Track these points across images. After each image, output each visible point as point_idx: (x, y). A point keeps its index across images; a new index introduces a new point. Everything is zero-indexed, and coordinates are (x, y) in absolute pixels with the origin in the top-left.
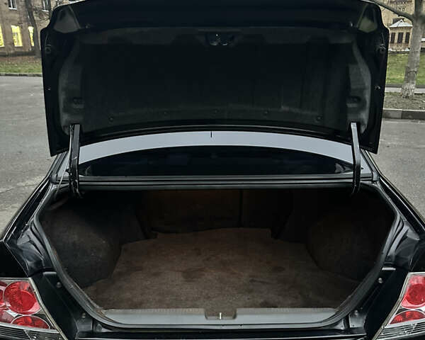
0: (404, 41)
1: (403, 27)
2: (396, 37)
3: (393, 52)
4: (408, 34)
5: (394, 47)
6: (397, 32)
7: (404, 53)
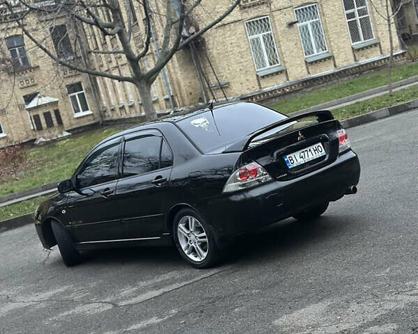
0: (55, 122)
1: (45, 105)
2: (43, 121)
3: (47, 143)
4: (57, 112)
5: (45, 135)
6: (40, 113)
7: (63, 138)
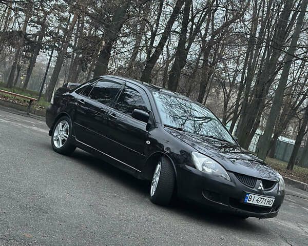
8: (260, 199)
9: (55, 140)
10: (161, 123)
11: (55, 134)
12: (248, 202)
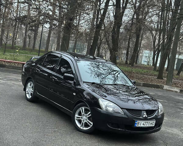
8: (145, 123)
9: (27, 94)
10: (81, 81)
11: (27, 90)
12: (137, 126)
